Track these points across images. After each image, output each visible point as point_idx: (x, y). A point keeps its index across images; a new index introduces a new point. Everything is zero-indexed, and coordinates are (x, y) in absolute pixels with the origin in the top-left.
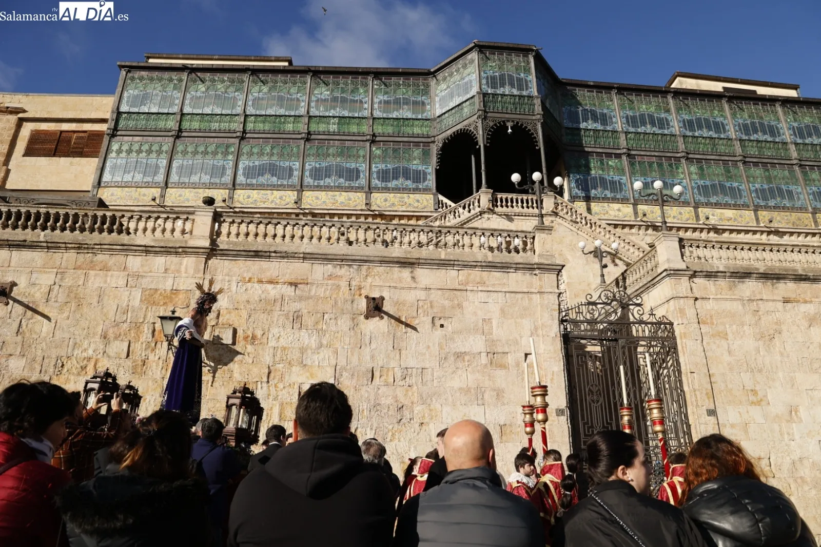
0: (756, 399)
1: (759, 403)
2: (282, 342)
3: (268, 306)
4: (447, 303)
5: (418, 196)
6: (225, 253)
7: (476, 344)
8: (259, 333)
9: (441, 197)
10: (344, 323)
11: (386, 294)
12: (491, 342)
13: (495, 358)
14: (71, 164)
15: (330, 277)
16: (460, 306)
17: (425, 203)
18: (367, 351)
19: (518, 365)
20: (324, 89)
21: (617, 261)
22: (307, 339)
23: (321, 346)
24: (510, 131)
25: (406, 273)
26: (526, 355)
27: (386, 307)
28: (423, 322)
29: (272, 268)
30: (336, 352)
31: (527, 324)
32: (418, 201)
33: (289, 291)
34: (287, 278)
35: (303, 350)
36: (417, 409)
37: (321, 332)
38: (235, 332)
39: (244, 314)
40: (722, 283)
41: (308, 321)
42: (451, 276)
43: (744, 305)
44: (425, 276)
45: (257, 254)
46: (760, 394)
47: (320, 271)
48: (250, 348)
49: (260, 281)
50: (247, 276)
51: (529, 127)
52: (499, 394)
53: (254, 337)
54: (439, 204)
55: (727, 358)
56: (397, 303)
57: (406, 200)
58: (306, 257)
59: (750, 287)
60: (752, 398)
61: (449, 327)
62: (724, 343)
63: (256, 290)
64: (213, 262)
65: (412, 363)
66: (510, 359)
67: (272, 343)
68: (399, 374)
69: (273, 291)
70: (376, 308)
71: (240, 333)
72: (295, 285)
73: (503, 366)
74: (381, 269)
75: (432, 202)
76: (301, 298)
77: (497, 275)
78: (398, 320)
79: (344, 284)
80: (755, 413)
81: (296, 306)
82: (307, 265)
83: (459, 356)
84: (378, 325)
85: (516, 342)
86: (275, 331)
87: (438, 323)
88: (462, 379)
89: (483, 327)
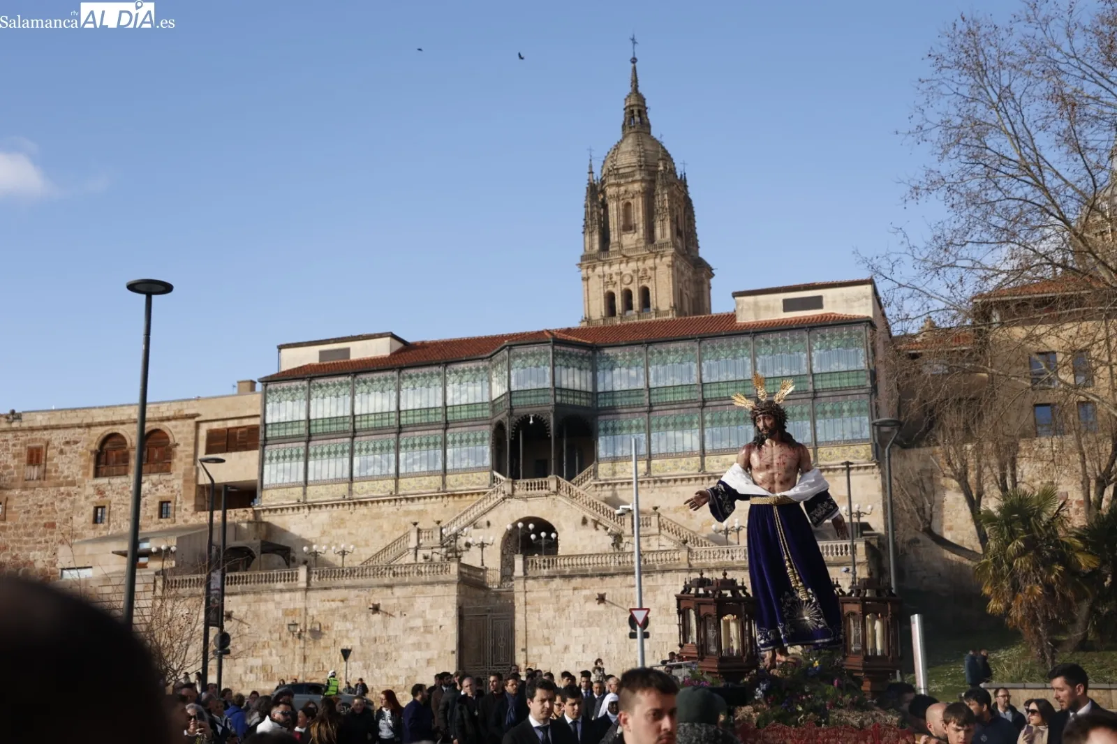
0: (548, 641)
1: (549, 644)
2: (339, 628)
3: (333, 612)
4: (407, 604)
5: (479, 475)
6: (313, 589)
7: (418, 622)
8: (330, 625)
9: (496, 474)
10: (363, 617)
11: (381, 602)
12: (425, 621)
13: (427, 629)
14: (240, 458)
15: (357, 596)
16: (412, 605)
17: (484, 480)
18: (373, 629)
19: (437, 631)
20: (409, 383)
21: (599, 526)
22: (349, 625)
23: (354, 628)
24: (531, 422)
25: (389, 591)
26: (441, 627)
27: (382, 608)
28: (397, 613)
29: (334, 593)
30: (361, 631)
31: (441, 612)
32: (479, 478)
33: (340, 604)
34: (340, 598)
35: (347, 631)
36: (394, 654)
37: (354, 622)
38: (320, 625)
39: (323, 616)
40: (542, 582)
41: (349, 617)
42: (410, 590)
43: (551, 593)
44: (398, 591)
45: (326, 589)
46: (551, 640)
47: (353, 593)
48: (327, 632)
49: (328, 601)
50: (323, 598)
51: (544, 418)
52: (428, 645)
53: (328, 627)
54: (494, 479)
55: (537, 622)
56: (386, 606)
57: (471, 478)
58: (346, 587)
59: (557, 582)
60: (547, 642)
61: (408, 616)
62: (537, 615)
63: (328, 605)
64: (309, 594)
65: (391, 633)
66: (434, 629)
67: (335, 629)
68: (386, 638)
69: (334, 605)
70: (376, 609)
71: (322, 626)
72: (342, 601)
73: (430, 632)
74: (378, 590)
75: (489, 478)
76: (346, 607)
77: (429, 588)
78: (387, 613)
79: (363, 599)
80: (547, 649)
81: (344, 611)
82: (347, 591)
83: (412, 629)
84: (377, 617)
85: (436, 621)
86: (336, 623)
87: (404, 613)
88: (413, 639)
89: (422, 615)
